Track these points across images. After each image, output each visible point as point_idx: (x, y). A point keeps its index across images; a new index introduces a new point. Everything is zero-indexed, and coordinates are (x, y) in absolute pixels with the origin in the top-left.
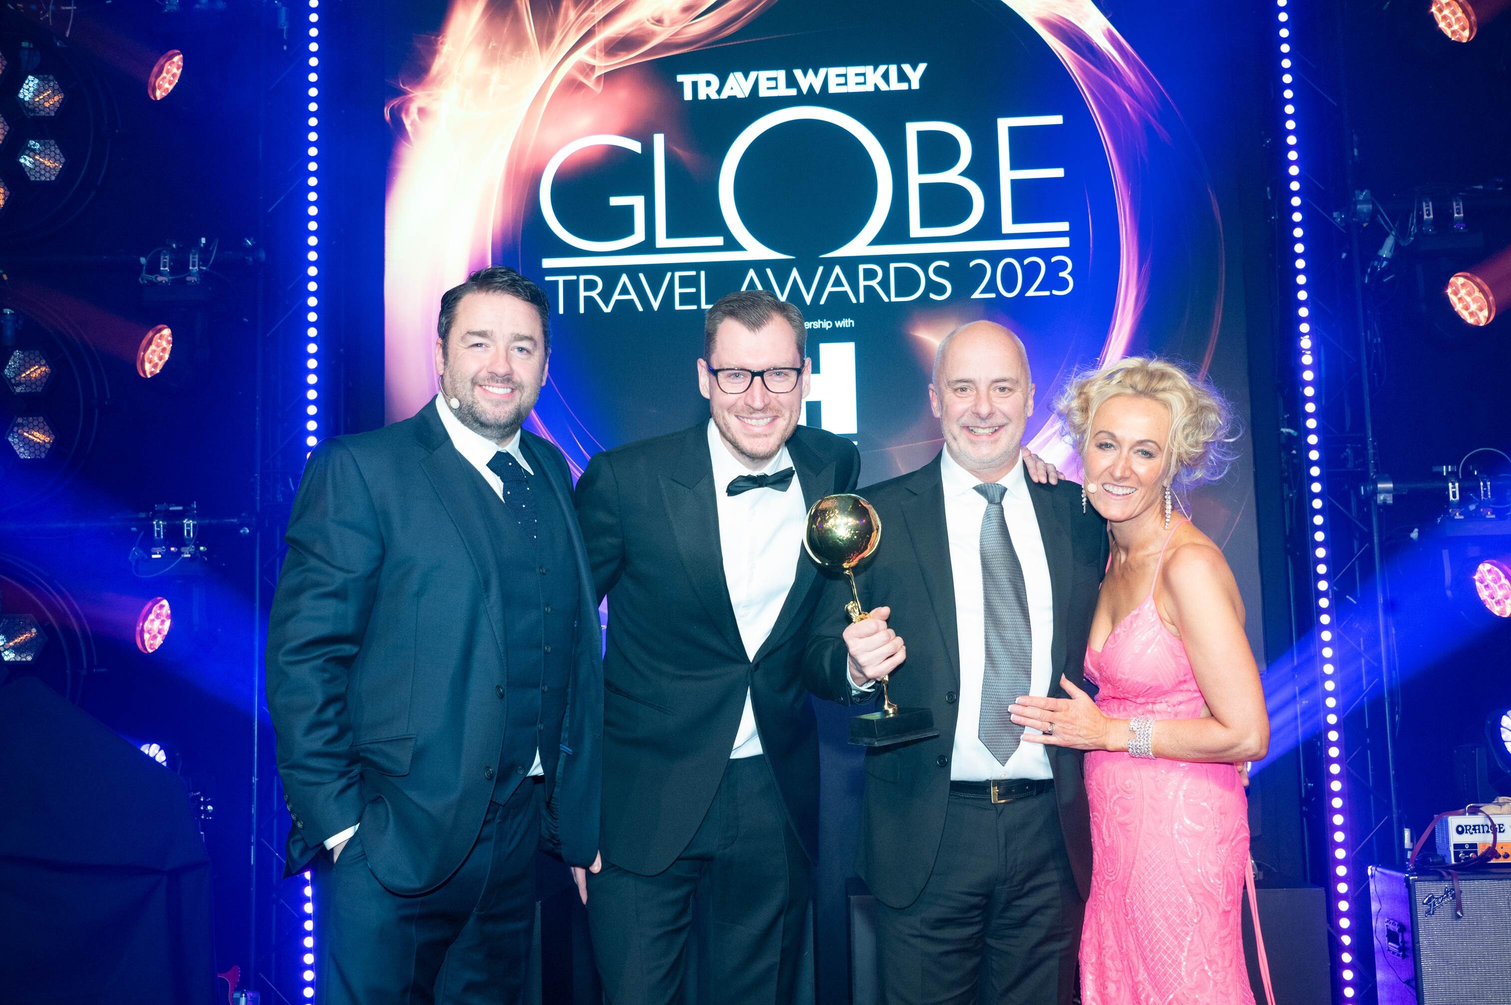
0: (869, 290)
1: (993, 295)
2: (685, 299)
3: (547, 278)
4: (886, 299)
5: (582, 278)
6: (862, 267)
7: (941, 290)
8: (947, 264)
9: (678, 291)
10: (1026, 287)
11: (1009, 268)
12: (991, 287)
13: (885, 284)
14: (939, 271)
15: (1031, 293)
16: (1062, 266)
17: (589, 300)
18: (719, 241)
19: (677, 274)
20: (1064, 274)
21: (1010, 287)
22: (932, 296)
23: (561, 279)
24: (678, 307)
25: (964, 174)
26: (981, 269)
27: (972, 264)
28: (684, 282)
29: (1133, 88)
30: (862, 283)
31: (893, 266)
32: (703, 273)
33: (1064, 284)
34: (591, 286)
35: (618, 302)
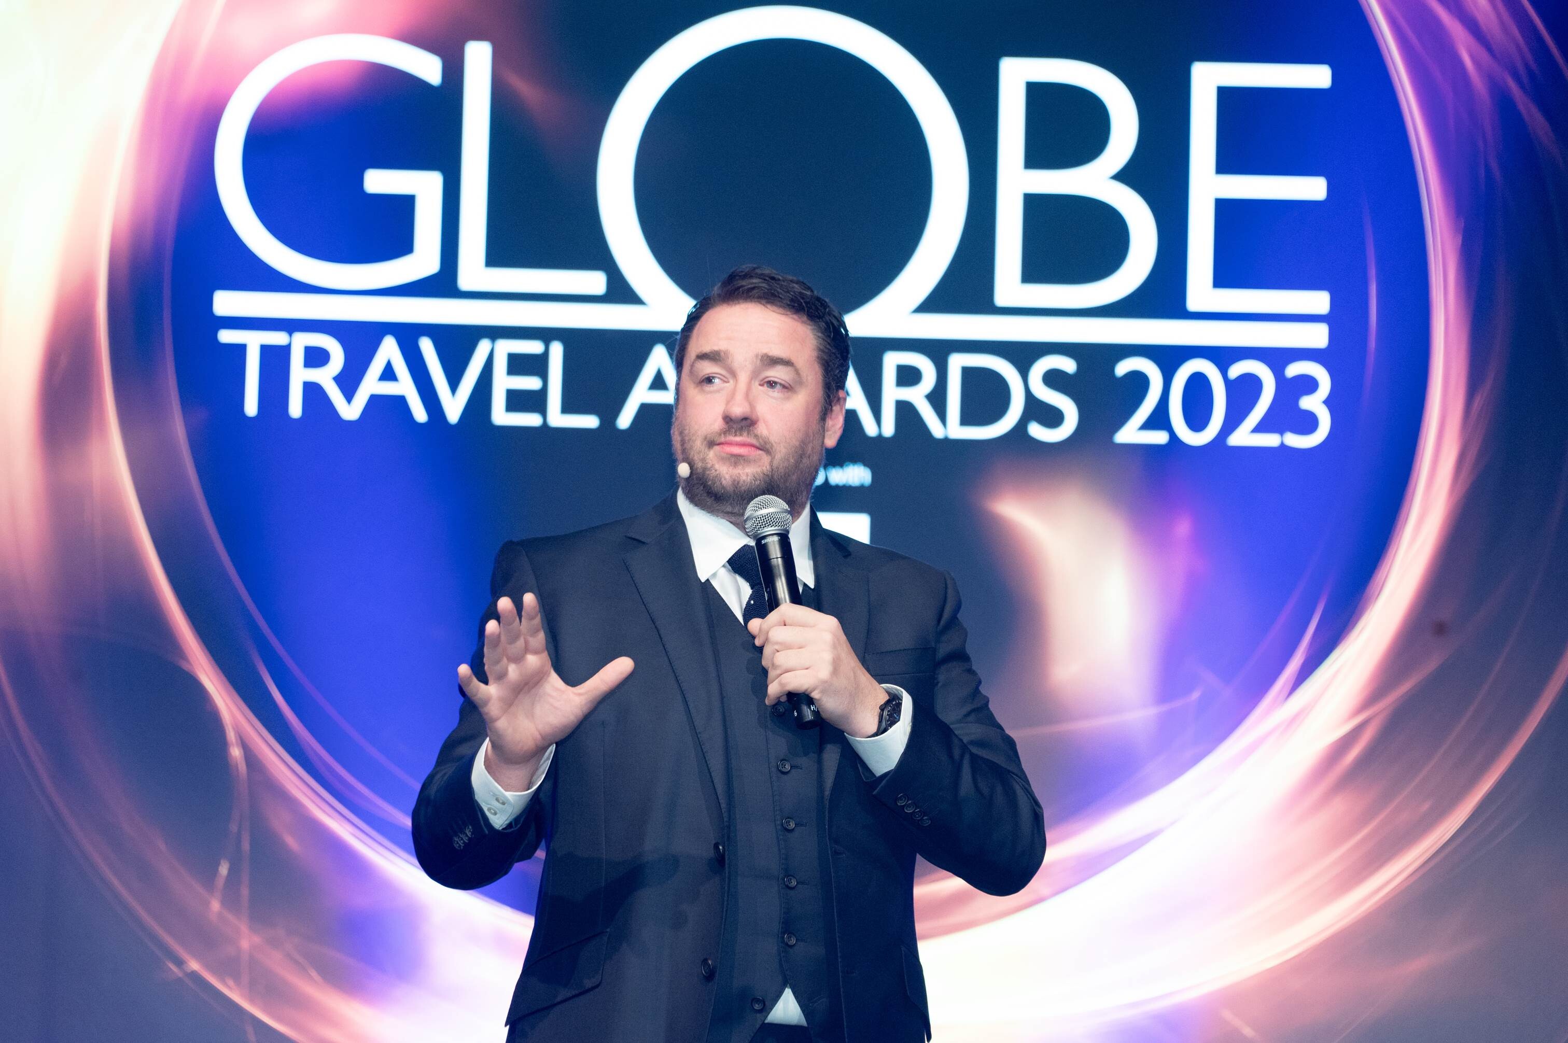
0: (905, 410)
1: (1159, 437)
2: (517, 401)
3: (227, 336)
4: (936, 429)
5: (301, 341)
6: (892, 361)
7: (1053, 417)
8: (1068, 365)
9: (503, 383)
10: (1231, 423)
11: (1197, 384)
12: (1159, 419)
13: (938, 398)
14: (1053, 379)
15: (1242, 437)
16: (1309, 385)
17: (312, 391)
18: (595, 282)
19: (505, 347)
20: (1309, 403)
21: (1197, 420)
22: (1036, 431)
23: (254, 341)
24: (501, 416)
25: (1123, 176)
26: (1139, 382)
27: (1123, 368)
28: (518, 364)
29: (1481, 19)
30: (891, 393)
31: (957, 362)
32: (557, 351)
33: (1308, 423)
34: (316, 358)
35: (375, 401)
